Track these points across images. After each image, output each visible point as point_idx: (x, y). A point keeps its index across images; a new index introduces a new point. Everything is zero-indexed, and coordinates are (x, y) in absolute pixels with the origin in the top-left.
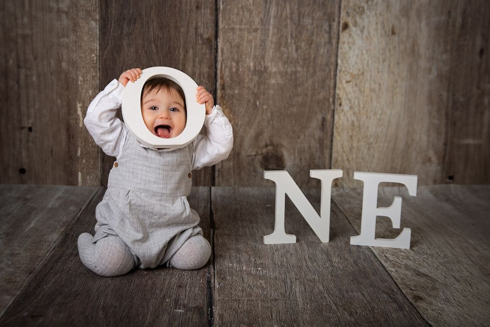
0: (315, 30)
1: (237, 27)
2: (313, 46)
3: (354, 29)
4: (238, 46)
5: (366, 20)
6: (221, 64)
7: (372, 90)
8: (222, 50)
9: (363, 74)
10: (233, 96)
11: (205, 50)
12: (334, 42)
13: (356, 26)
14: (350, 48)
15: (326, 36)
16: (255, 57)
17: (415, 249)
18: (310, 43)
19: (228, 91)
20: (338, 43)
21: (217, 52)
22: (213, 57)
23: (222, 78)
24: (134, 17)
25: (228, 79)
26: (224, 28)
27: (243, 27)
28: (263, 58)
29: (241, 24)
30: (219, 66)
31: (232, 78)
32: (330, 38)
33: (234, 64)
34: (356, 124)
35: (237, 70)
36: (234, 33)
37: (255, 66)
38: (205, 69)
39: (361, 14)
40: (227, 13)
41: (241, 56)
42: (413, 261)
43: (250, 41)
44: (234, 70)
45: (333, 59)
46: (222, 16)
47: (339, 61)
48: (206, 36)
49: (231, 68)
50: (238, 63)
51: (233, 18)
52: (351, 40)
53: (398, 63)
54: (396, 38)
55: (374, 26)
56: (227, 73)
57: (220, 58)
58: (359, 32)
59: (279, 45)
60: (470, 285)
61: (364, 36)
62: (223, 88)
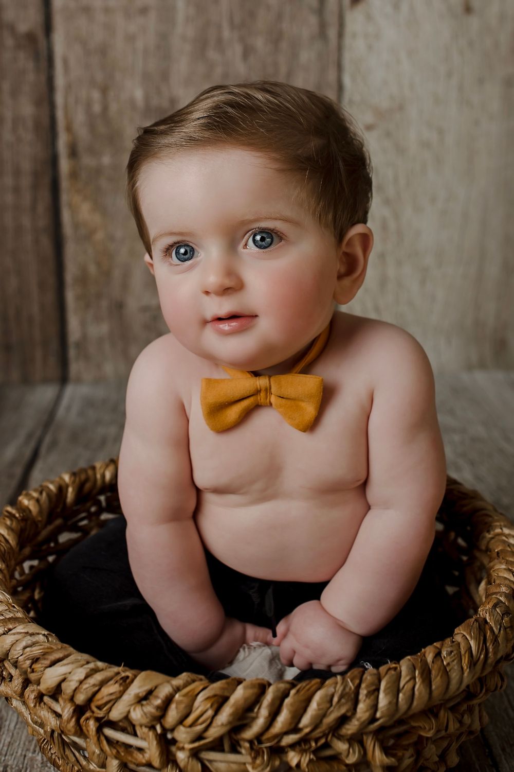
0: (287, 7)
2: (283, 45)
4: (103, 51)
6: (66, 96)
7: (425, 145)
8: (65, 62)
9: (401, 108)
10: (98, 171)
11: (24, 61)
12: (332, 33)
14: (370, 48)
15: (313, 20)
16: (146, 77)
18: (276, 38)
19: (87, 161)
20: (341, 35)
22: (43, 78)
23: (69, 129)
25: (82, 133)
28: (165, 76)
30: (59, 99)
31: (92, 127)
32: (323, 27)
33: (96, 95)
34: (392, 225)
35: (105, 108)
36: (91, 19)
37: (147, 98)
38: (27, 109)
41: (112, 74)
43: (131, 39)
44: (97, 108)
45: (332, 76)
47: (347, 81)
48: (23, 27)
49: (89, 105)
50: (104, 90)
52: (371, 29)
53: (481, 81)
54: (474, 22)
56: (80, 118)
57: (60, 81)
58: (389, 9)
59: (201, 45)
61: (402, 19)
62: (73, 153)
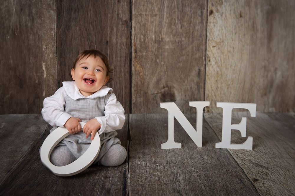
0: (193, 15)
1: (144, 13)
2: (191, 24)
3: (217, 14)
4: (145, 25)
5: (224, 8)
6: (134, 37)
7: (229, 52)
8: (135, 28)
9: (223, 41)
10: (142, 57)
11: (124, 28)
12: (205, 22)
13: (218, 12)
14: (214, 25)
15: (200, 18)
16: (155, 32)
17: (256, 149)
18: (190, 23)
19: (139, 54)
20: (207, 22)
21: (131, 29)
22: (129, 32)
23: (135, 45)
24: (78, 7)
25: (138, 46)
26: (136, 14)
27: (147, 13)
28: (161, 32)
29: (146, 12)
30: (133, 38)
31: (141, 46)
32: (202, 20)
33: (142, 37)
34: (220, 73)
35: (145, 40)
36: (142, 17)
37: (155, 37)
38: (124, 40)
39: (221, 5)
40: (137, 5)
41: (147, 32)
42: (254, 157)
43: (152, 22)
44: (142, 40)
45: (204, 33)
46: (134, 7)
47: (208, 34)
48: (124, 19)
49: (140, 39)
50: (144, 36)
51: (141, 8)
52: (215, 21)
53: (244, 35)
54: (243, 19)
55: (229, 12)
56: (138, 42)
57: (133, 33)
58: (220, 16)
59: (170, 24)
60: (288, 171)
61: (223, 18)
62: (136, 52)
